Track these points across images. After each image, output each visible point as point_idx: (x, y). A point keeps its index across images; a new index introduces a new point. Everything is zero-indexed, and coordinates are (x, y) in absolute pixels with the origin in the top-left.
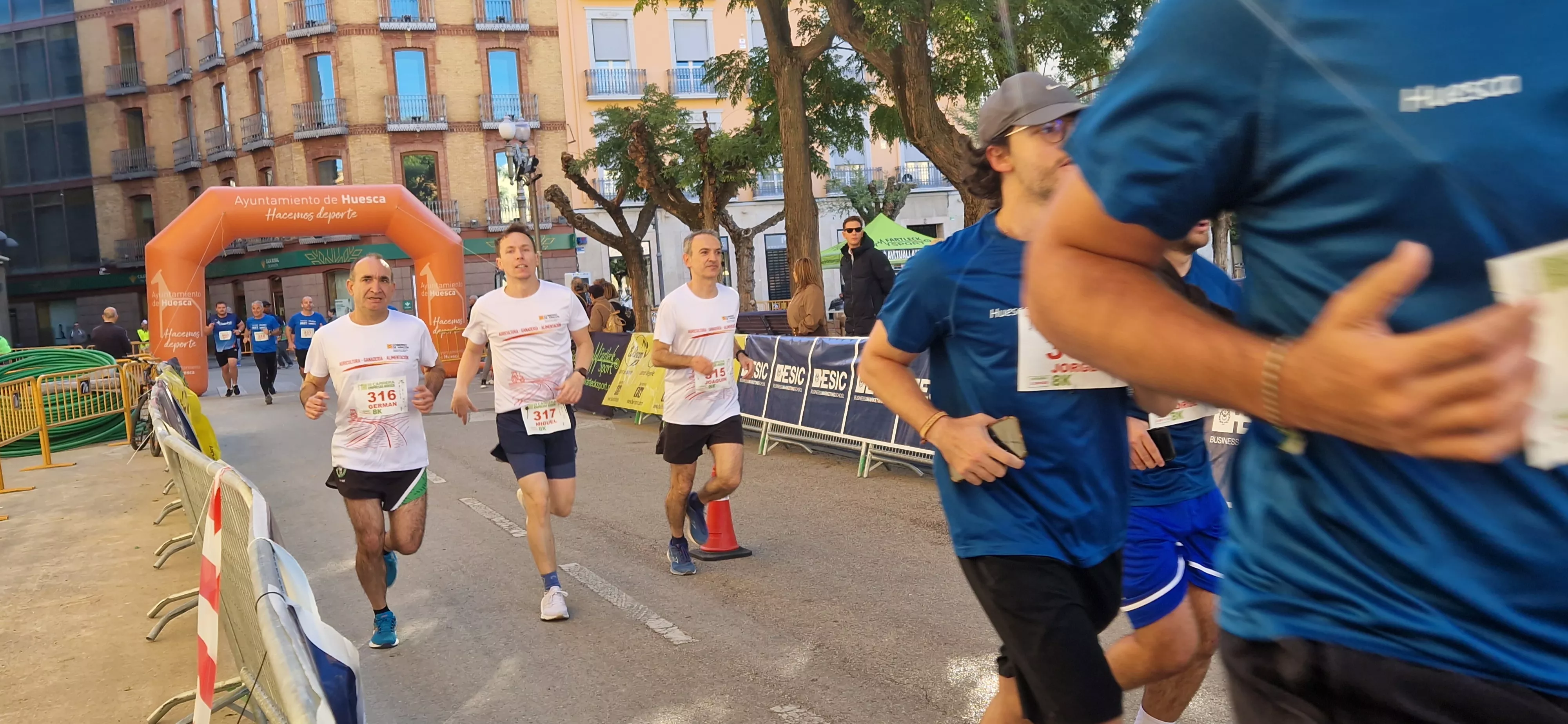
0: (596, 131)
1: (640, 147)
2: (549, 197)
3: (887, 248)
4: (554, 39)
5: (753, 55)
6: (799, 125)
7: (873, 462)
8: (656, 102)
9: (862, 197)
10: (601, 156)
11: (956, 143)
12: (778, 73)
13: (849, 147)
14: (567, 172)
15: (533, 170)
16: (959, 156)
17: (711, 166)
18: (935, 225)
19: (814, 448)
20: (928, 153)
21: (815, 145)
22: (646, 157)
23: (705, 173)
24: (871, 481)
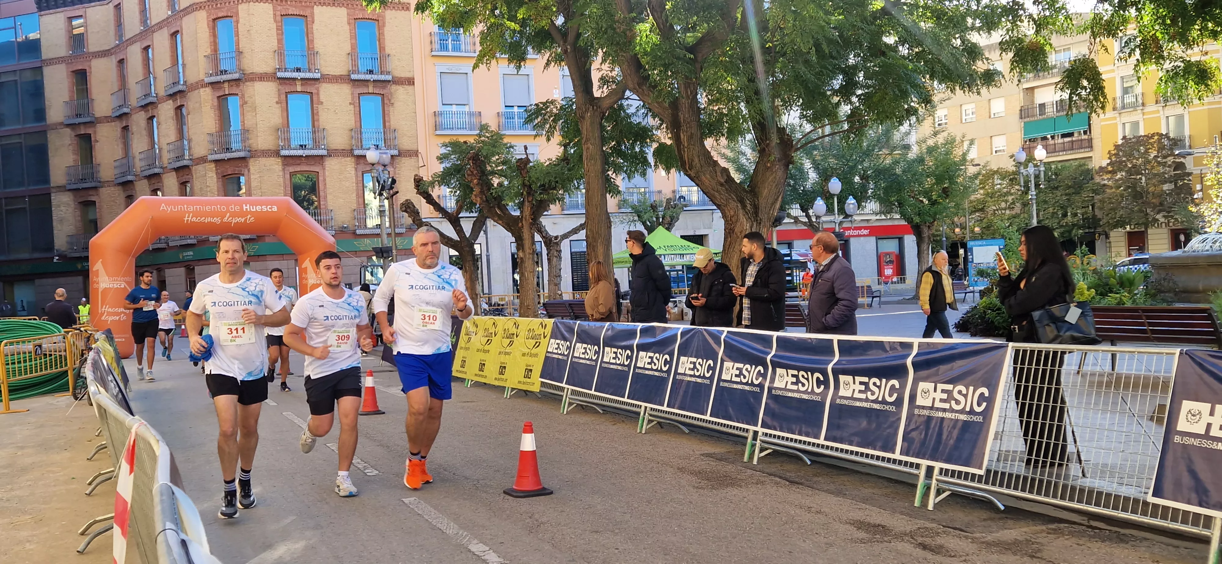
0: (441, 159)
1: (475, 172)
2: (404, 209)
3: (665, 253)
4: (411, 87)
5: (564, 103)
6: (597, 157)
7: (650, 421)
8: (488, 137)
9: (645, 213)
10: (444, 178)
11: (719, 174)
12: (583, 118)
13: (636, 175)
14: (418, 190)
15: (392, 188)
16: (722, 185)
17: (530, 187)
18: (702, 236)
19: (604, 408)
20: (697, 182)
21: (610, 173)
22: (479, 179)
23: (525, 193)
24: (648, 437)
